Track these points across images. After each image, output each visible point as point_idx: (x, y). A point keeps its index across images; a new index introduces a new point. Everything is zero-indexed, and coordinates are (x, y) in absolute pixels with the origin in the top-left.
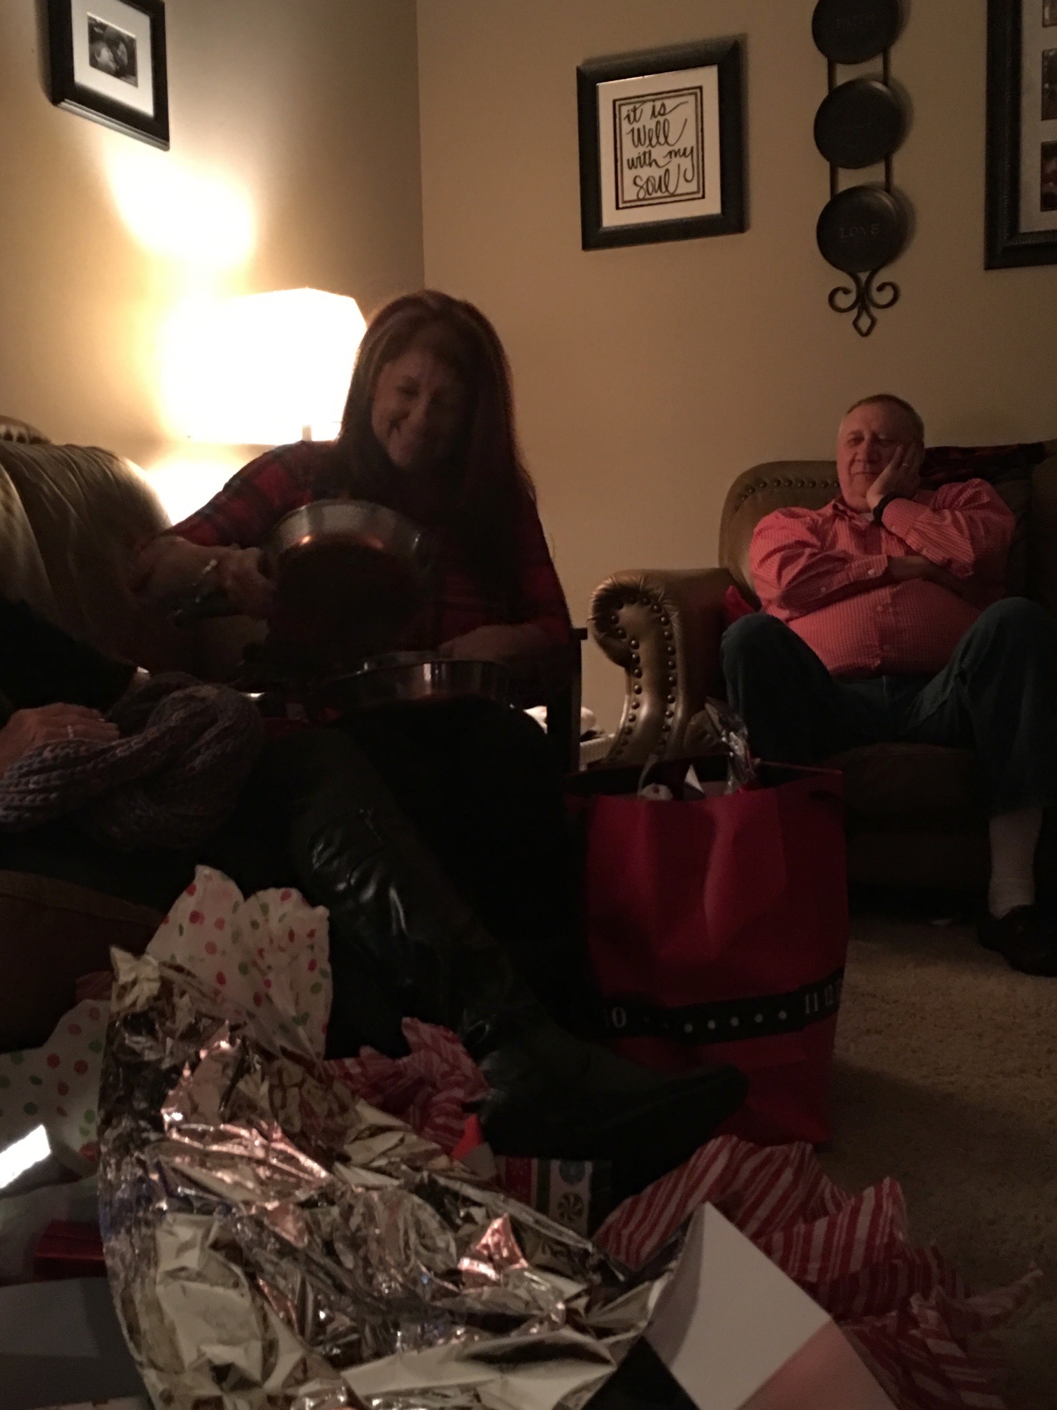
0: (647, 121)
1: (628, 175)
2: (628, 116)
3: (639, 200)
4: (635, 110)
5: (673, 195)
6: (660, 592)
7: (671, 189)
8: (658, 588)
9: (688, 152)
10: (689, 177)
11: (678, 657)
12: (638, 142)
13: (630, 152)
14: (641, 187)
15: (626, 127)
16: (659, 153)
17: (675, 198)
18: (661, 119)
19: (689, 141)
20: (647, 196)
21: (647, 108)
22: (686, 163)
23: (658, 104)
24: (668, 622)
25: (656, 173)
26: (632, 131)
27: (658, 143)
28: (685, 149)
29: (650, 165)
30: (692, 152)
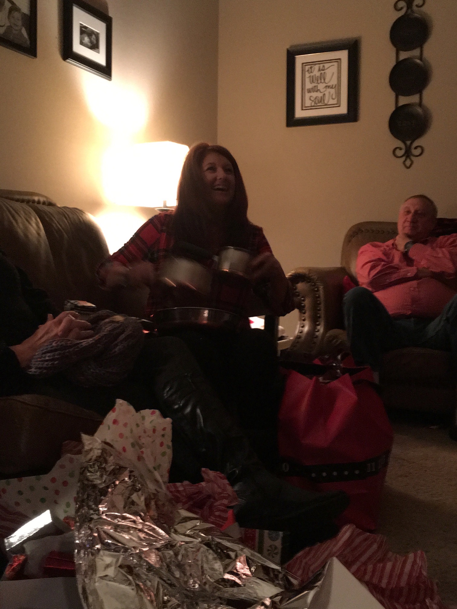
0: (316, 73)
1: (307, 95)
2: (308, 70)
3: (311, 106)
4: (311, 68)
5: (326, 105)
6: (315, 277)
7: (326, 102)
8: (315, 275)
9: (334, 87)
10: (334, 97)
11: (322, 306)
12: (312, 82)
13: (309, 86)
14: (313, 101)
15: (307, 75)
16: (321, 86)
17: (327, 106)
18: (323, 72)
19: (334, 82)
20: (316, 105)
21: (317, 67)
22: (333, 91)
23: (321, 65)
24: (318, 291)
25: (319, 95)
26: (310, 77)
27: (321, 82)
28: (333, 85)
29: (317, 91)
30: (335, 87)
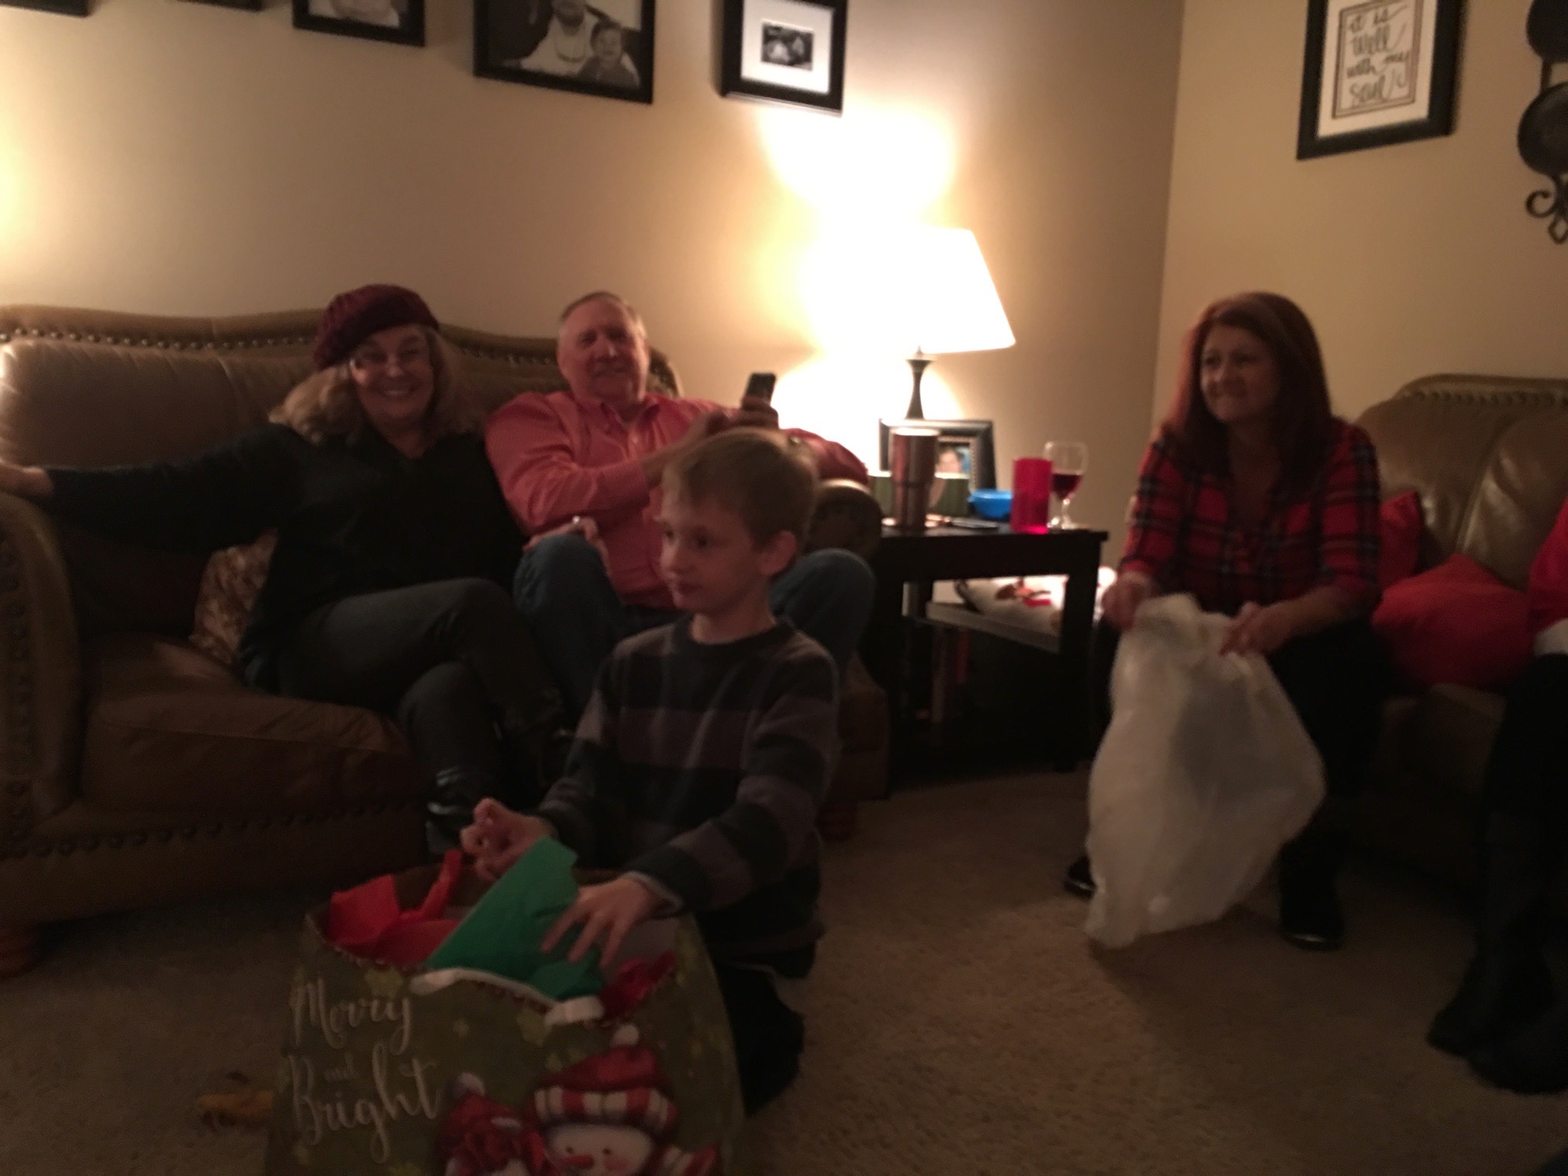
0: (1369, 29)
1: (1347, 83)
2: (1352, 26)
3: (1354, 108)
4: (1359, 19)
5: (1384, 101)
7: (1385, 93)
9: (1404, 57)
10: (1402, 80)
12: (1359, 50)
13: (1351, 60)
14: (1357, 95)
15: (1349, 36)
16: (1377, 59)
17: (1387, 104)
18: (1382, 25)
19: (1405, 46)
20: (1362, 104)
21: (1370, 16)
22: (1400, 68)
23: (1381, 10)
25: (1370, 79)
26: (1354, 40)
27: (1378, 50)
28: (1401, 54)
29: (1367, 72)
30: (1407, 57)
